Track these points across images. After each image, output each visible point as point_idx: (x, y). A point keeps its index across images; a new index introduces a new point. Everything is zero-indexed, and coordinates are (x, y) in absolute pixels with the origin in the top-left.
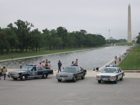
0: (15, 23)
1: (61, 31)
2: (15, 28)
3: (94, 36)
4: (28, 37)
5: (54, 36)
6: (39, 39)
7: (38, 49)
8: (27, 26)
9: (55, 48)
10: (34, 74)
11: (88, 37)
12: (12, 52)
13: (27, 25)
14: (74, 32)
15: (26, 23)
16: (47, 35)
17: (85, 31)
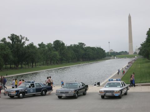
0: (8, 38)
1: (58, 45)
2: (9, 43)
3: (93, 49)
4: (23, 51)
5: (50, 50)
6: (35, 53)
7: (34, 64)
8: (21, 41)
9: (52, 64)
10: (32, 91)
11: (87, 50)
12: (6, 68)
13: (21, 39)
14: (71, 45)
15: (20, 38)
16: (43, 49)
17: (84, 44)
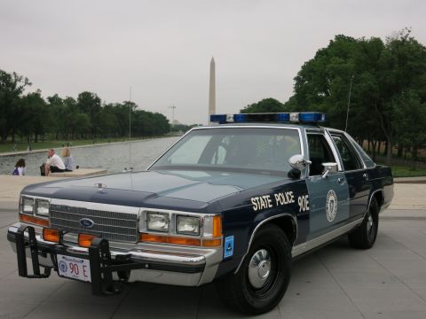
1: (88, 101)
3: (149, 115)
4: (19, 106)
5: (73, 110)
6: (43, 112)
8: (15, 84)
9: (74, 138)
10: (331, 205)
11: (140, 117)
13: (16, 81)
14: (111, 104)
15: (13, 78)
16: (57, 106)
17: (133, 104)
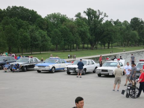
1: (136, 23)
4: (102, 29)
8: (99, 17)
13: (99, 15)
